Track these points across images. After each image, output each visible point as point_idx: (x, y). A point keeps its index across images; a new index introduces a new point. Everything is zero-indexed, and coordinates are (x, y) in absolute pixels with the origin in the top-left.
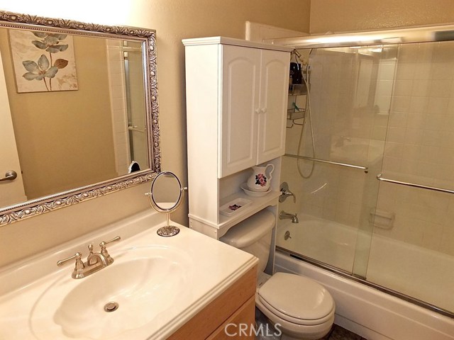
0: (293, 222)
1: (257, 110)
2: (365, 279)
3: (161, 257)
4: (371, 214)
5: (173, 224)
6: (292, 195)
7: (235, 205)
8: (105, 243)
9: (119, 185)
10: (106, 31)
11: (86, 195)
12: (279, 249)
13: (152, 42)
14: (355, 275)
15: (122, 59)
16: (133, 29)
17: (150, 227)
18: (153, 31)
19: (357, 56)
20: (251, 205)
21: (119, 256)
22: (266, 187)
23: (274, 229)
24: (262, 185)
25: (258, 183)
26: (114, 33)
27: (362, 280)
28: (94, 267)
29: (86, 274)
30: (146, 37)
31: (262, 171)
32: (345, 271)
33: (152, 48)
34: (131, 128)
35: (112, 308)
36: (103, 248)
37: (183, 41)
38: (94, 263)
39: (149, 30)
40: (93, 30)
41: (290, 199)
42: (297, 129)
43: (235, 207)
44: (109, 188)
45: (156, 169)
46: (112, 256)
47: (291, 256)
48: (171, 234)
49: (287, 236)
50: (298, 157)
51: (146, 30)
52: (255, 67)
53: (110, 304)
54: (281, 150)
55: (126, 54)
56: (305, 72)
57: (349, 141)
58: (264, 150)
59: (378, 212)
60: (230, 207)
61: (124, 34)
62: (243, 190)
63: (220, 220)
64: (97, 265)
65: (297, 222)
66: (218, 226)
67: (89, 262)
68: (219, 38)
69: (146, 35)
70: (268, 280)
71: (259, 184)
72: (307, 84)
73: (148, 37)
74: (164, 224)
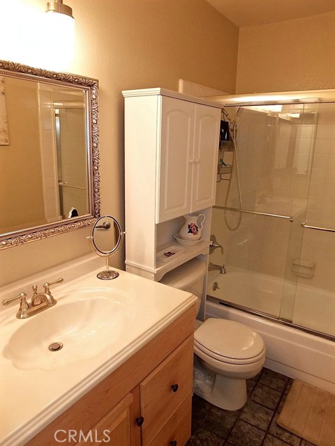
0: (221, 273)
1: (192, 161)
2: (291, 322)
3: (104, 298)
4: (294, 264)
5: (112, 269)
6: (220, 246)
7: (169, 253)
8: (49, 284)
9: (62, 228)
10: (53, 78)
11: (30, 236)
12: (210, 298)
13: (94, 92)
14: (282, 319)
15: (53, 115)
16: (78, 77)
17: (90, 272)
18: (96, 80)
19: (277, 119)
20: (184, 252)
21: (62, 298)
22: (198, 236)
23: (205, 277)
24: (194, 234)
25: (190, 231)
26: (60, 80)
27: (288, 323)
28: (38, 307)
29: (30, 315)
30: (89, 86)
31: (193, 221)
32: (272, 316)
33: (94, 97)
34: (61, 183)
35: (56, 348)
36: (47, 290)
37: (123, 92)
38: (38, 303)
39: (93, 80)
40: (40, 75)
41: (218, 251)
42: (225, 184)
43: (169, 254)
44: (52, 230)
45: (96, 214)
46: (55, 298)
47: (221, 303)
48: (111, 277)
49: (216, 287)
50: (225, 208)
51: (90, 79)
52: (190, 119)
53: (54, 344)
54: (211, 201)
55: (57, 111)
56: (232, 130)
57: (272, 198)
58: (197, 199)
59: (303, 263)
60: (165, 254)
61: (70, 82)
62: (176, 239)
63: (157, 266)
64: (42, 305)
65: (225, 273)
66: (155, 271)
67: (33, 302)
68: (159, 89)
69: (89, 84)
70: (200, 325)
71: (192, 232)
72: (234, 141)
73: (91, 86)
74: (104, 268)
